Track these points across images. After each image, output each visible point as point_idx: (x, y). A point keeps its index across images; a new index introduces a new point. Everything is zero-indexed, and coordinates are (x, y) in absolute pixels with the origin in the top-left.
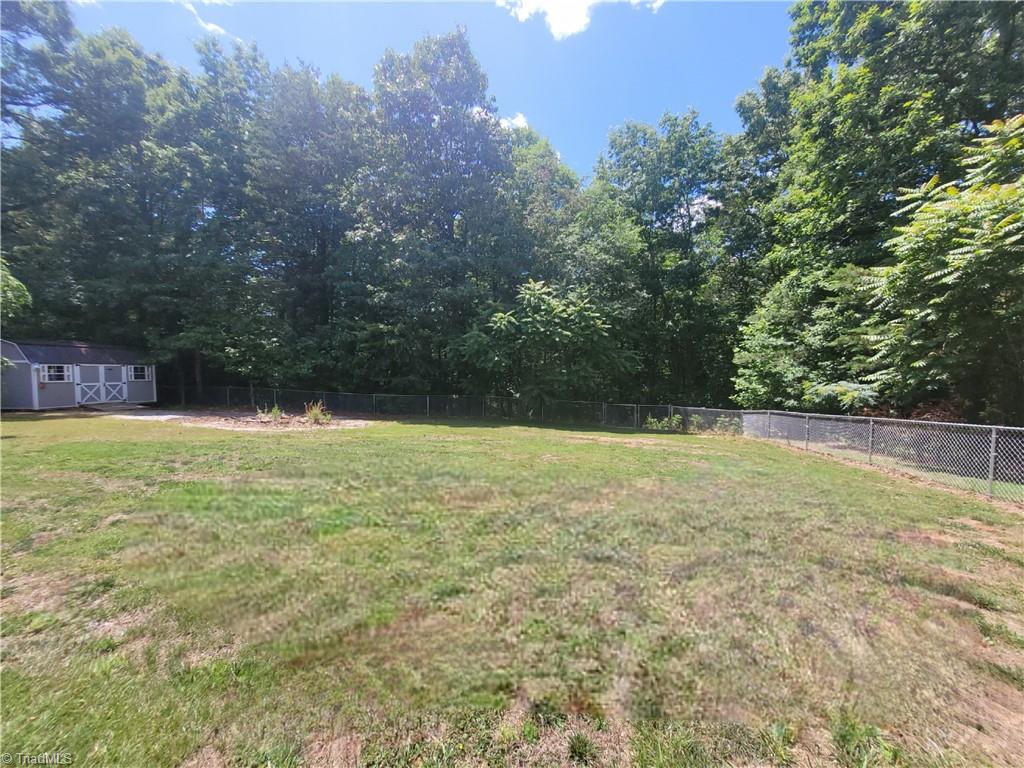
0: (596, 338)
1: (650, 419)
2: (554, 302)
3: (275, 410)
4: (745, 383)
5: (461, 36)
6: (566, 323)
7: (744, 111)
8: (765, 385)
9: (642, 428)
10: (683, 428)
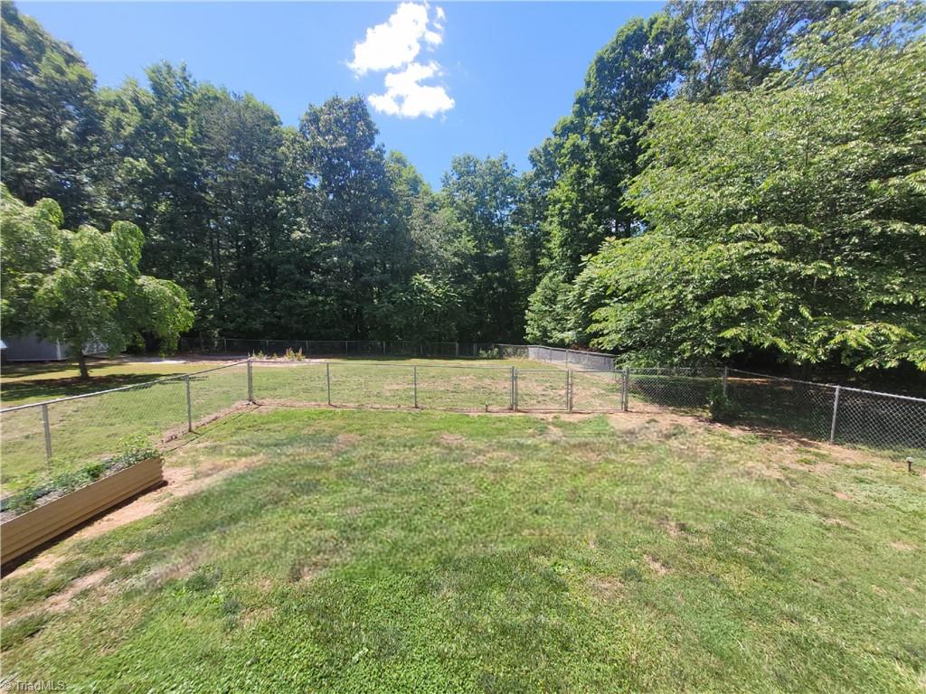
0: (454, 307)
1: (481, 352)
2: (430, 286)
3: (261, 354)
4: (532, 330)
5: (361, 102)
6: (438, 300)
7: (532, 159)
8: (540, 331)
9: (477, 357)
10: (500, 356)
